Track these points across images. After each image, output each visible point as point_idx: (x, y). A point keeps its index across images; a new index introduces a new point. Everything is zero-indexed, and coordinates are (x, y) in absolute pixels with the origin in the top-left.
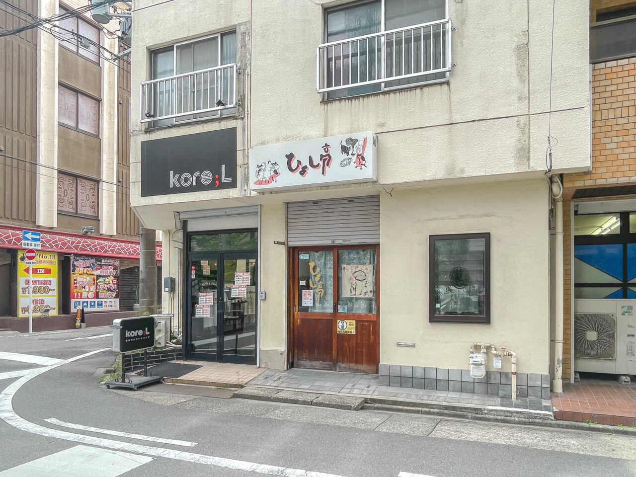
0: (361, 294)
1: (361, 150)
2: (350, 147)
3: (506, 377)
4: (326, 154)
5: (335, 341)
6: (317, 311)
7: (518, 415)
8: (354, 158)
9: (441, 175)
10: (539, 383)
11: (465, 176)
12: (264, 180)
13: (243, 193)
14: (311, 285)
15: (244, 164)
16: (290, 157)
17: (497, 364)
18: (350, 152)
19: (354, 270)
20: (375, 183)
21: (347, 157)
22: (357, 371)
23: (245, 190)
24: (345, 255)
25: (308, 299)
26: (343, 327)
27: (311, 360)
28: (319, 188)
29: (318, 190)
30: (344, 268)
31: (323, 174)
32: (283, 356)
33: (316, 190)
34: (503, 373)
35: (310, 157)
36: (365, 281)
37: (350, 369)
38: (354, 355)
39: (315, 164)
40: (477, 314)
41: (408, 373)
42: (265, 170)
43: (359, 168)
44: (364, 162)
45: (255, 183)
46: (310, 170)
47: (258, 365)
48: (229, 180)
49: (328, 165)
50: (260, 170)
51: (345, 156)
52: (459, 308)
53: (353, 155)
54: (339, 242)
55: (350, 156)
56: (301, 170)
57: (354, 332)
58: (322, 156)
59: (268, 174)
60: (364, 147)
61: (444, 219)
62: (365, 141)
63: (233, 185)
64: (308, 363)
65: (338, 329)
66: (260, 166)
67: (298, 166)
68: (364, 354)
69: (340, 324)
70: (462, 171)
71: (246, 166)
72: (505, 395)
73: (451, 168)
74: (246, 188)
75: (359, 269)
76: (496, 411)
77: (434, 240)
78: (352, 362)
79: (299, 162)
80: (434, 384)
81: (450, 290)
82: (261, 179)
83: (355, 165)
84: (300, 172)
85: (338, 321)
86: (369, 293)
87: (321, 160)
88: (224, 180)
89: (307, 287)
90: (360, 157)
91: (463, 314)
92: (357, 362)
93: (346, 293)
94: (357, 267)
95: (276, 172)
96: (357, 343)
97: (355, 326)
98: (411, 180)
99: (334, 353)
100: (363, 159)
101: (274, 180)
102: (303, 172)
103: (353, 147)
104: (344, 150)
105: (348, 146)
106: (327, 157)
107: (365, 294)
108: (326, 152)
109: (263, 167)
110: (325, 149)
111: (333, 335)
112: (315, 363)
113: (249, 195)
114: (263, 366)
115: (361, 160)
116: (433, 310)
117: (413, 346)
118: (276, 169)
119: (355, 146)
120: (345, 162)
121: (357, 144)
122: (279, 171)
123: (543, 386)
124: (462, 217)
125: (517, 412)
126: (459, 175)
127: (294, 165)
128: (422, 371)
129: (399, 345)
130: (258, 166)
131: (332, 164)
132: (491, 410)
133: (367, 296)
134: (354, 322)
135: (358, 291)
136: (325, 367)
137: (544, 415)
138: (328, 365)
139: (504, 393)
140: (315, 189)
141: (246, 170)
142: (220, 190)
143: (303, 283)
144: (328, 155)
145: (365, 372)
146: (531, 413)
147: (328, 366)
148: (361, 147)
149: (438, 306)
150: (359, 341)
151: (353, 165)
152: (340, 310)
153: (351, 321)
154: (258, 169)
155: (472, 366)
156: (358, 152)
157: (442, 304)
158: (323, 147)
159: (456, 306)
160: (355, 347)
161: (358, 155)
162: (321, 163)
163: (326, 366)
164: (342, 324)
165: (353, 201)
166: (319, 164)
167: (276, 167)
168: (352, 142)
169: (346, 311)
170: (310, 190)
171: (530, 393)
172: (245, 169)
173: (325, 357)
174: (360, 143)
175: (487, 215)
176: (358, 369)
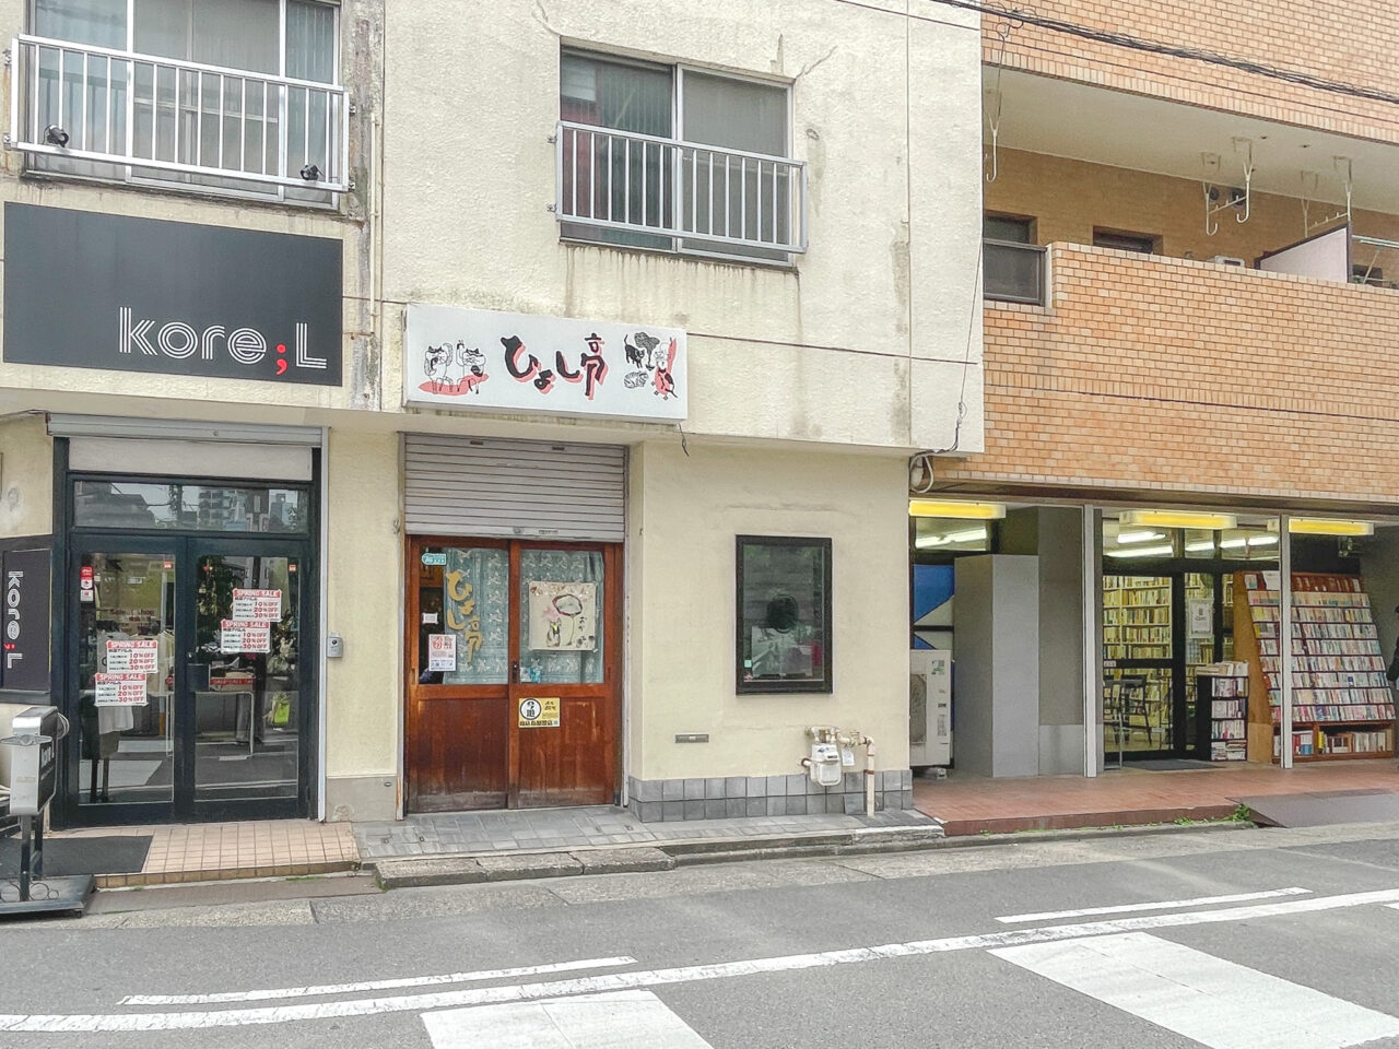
0: (570, 644)
1: (666, 363)
2: (643, 352)
3: (853, 780)
4: (592, 354)
5: (513, 746)
6: (462, 680)
7: (900, 837)
8: (652, 375)
9: (785, 432)
10: (898, 785)
11: (823, 439)
12: (446, 383)
13: (360, 401)
14: (450, 621)
15: (362, 334)
16: (512, 345)
17: (849, 760)
18: (644, 361)
19: (555, 594)
20: (671, 428)
21: (637, 370)
22: (563, 803)
23: (366, 396)
24: (529, 560)
25: (443, 654)
26: (531, 713)
27: (449, 791)
28: (555, 420)
29: (553, 422)
30: (535, 588)
31: (587, 394)
32: (393, 787)
33: (549, 423)
34: (849, 774)
35: (558, 354)
36: (580, 615)
37: (549, 801)
38: (558, 770)
39: (571, 371)
40: (810, 677)
41: (697, 792)
42: (448, 362)
43: (661, 396)
44: (671, 386)
45: (423, 387)
46: (558, 380)
47: (321, 817)
48: (320, 364)
49: (598, 377)
50: (436, 360)
51: (633, 367)
52: (780, 667)
53: (650, 368)
54: (531, 532)
55: (644, 369)
56: (538, 377)
57: (556, 722)
58: (585, 358)
59: (457, 372)
60: (671, 357)
61: (759, 507)
62: (673, 345)
63: (332, 376)
64: (443, 798)
65: (521, 719)
66: (437, 351)
67: (530, 370)
68: (578, 766)
69: (525, 708)
70: (818, 431)
71: (368, 339)
72: (856, 811)
73: (800, 424)
74: (368, 390)
75: (566, 591)
76: (870, 835)
77: (743, 541)
78: (553, 785)
79: (533, 360)
80: (742, 807)
81: (768, 635)
82: (439, 381)
83: (655, 388)
84: (536, 382)
85: (521, 701)
86: (588, 640)
87: (583, 364)
88: (303, 360)
89: (439, 628)
90: (663, 375)
91: (789, 676)
92: (562, 785)
93: (538, 640)
94: (563, 588)
95: (475, 369)
96: (563, 747)
97: (558, 710)
98: (737, 433)
99: (512, 771)
100: (668, 377)
101: (473, 387)
102: (543, 382)
103: (649, 352)
104: (632, 353)
105: (640, 349)
106: (596, 362)
107: (580, 642)
108: (592, 349)
109: (442, 354)
110: (590, 344)
111: (511, 733)
112: (461, 797)
113: (376, 409)
114: (335, 818)
115: (666, 381)
116: (741, 671)
117: (703, 739)
118: (478, 364)
119: (653, 352)
120: (634, 380)
121: (657, 349)
122: (485, 370)
123: (904, 788)
124: (787, 507)
125: (899, 833)
126: (813, 438)
127: (522, 363)
128: (721, 785)
129: (680, 740)
130: (431, 350)
131: (608, 376)
132: (864, 836)
133: (583, 648)
134: (556, 701)
135: (565, 636)
136: (486, 804)
137: (933, 831)
138: (493, 797)
139: (854, 807)
140: (546, 419)
141: (369, 348)
142: (290, 385)
143: (430, 618)
144: (599, 358)
145: (580, 803)
146: (917, 831)
147: (495, 800)
148: (666, 357)
149: (748, 664)
150: (567, 741)
151: (649, 388)
152: (524, 678)
153: (550, 700)
154: (430, 356)
155: (822, 766)
156: (660, 364)
157: (754, 659)
158: (587, 339)
159: (776, 664)
160: (558, 755)
161: (660, 370)
162: (583, 371)
163: (490, 800)
164: (529, 708)
165: (562, 449)
166: (578, 372)
167: (479, 361)
168: (650, 342)
169: (537, 679)
170: (536, 421)
171: (887, 802)
172: (366, 346)
173: (487, 781)
174: (664, 347)
175: (825, 508)
176: (565, 799)
